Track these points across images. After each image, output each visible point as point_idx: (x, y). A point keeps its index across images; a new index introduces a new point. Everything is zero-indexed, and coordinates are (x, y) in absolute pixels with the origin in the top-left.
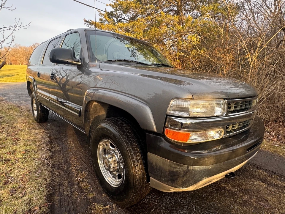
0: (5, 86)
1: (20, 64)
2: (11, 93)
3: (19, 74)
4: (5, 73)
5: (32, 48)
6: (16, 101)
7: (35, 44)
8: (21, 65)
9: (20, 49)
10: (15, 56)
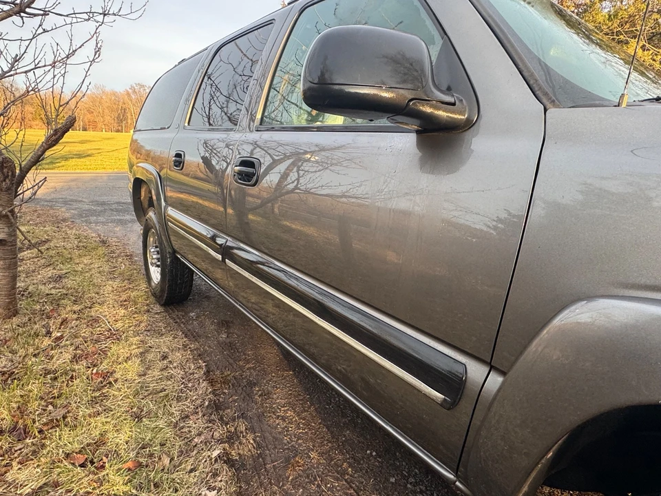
0: (73, 180)
1: (104, 130)
2: (86, 198)
3: (100, 151)
4: (72, 148)
5: (128, 94)
6: (97, 223)
7: (135, 85)
8: (106, 131)
9: (104, 97)
10: (92, 113)
